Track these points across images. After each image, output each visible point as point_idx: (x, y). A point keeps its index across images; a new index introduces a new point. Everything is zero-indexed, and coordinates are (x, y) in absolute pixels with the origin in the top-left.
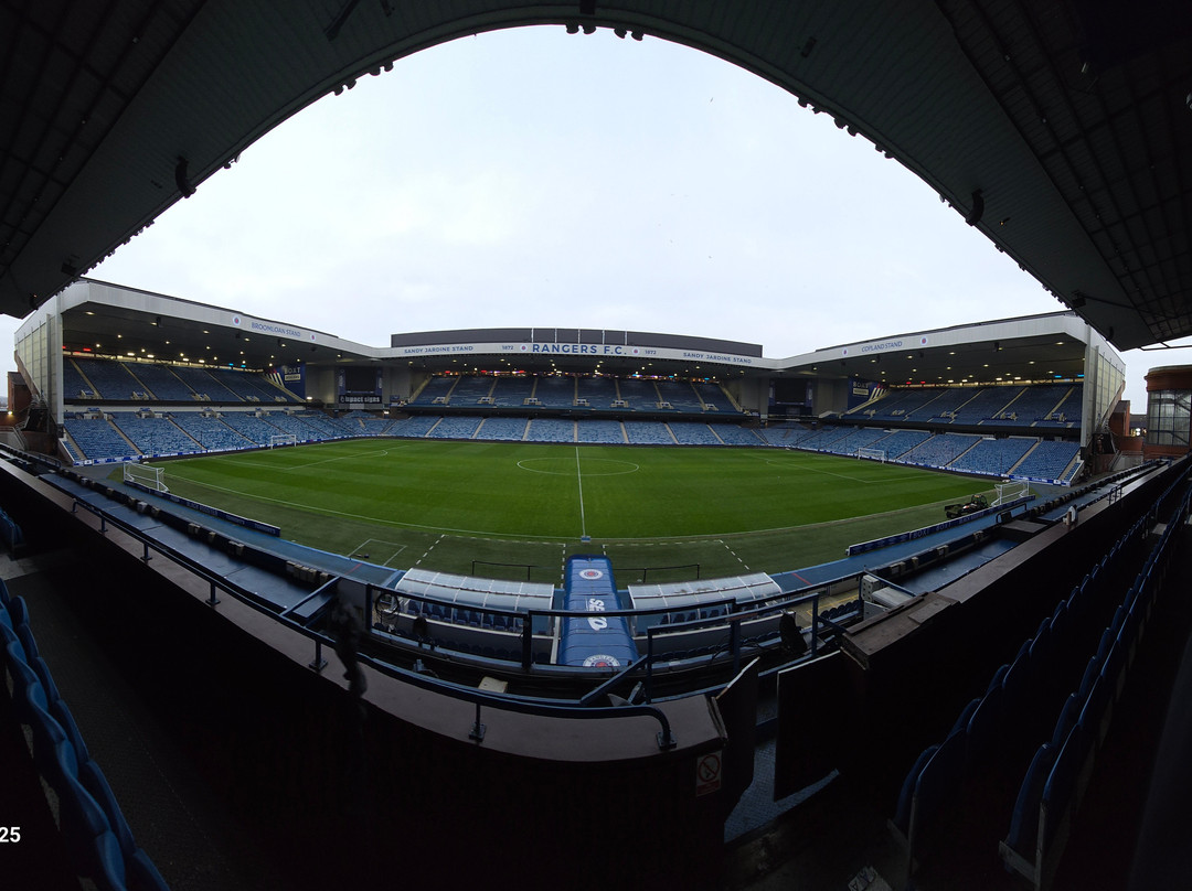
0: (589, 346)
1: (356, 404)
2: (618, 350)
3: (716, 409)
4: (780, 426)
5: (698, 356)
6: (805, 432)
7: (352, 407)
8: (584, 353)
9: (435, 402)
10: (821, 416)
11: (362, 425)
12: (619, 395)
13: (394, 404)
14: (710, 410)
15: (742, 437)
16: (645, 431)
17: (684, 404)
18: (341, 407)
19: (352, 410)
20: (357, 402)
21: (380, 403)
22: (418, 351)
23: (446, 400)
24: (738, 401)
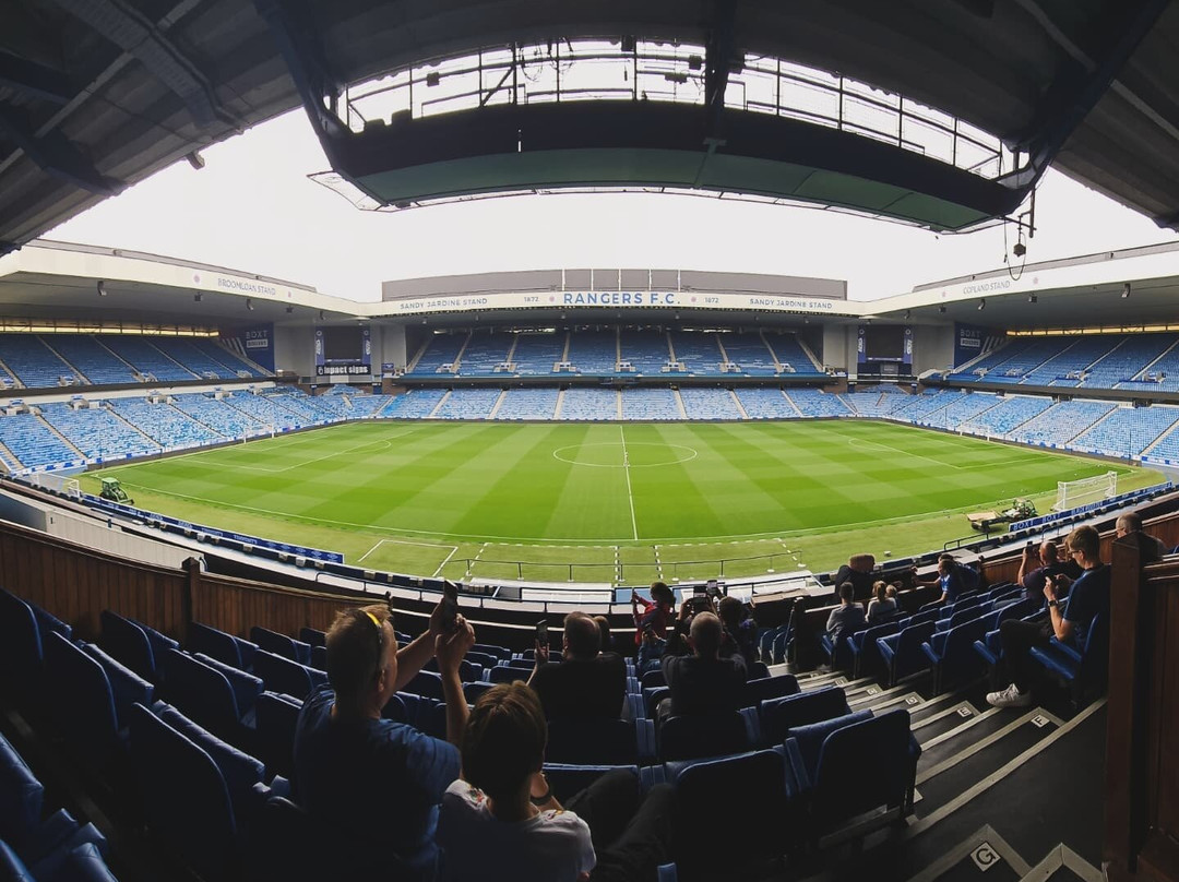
0: (633, 294)
1: (338, 376)
2: (670, 299)
3: (793, 370)
4: (874, 388)
5: (767, 302)
6: (903, 397)
7: (333, 380)
8: (627, 304)
9: (439, 371)
10: (923, 376)
11: (348, 403)
12: (672, 355)
13: (388, 376)
14: (785, 372)
15: (823, 404)
16: (706, 401)
17: (753, 366)
18: (320, 381)
19: (333, 385)
20: (339, 374)
21: (369, 373)
22: (418, 305)
23: (454, 368)
24: (820, 358)
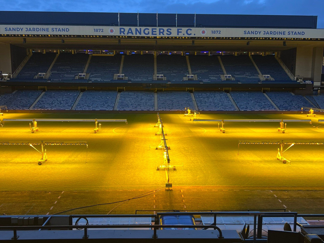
0: (165, 29)
2: (189, 32)
3: (272, 79)
5: (256, 33)
8: (161, 35)
9: (36, 77)
12: (190, 70)
14: (267, 80)
16: (211, 100)
17: (244, 76)
22: (19, 30)
23: (46, 76)
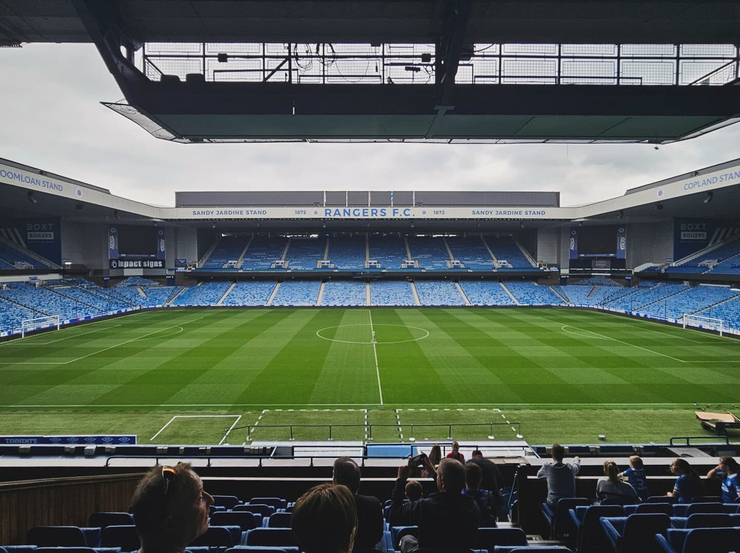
0: (379, 209)
1: (132, 269)
2: (407, 212)
3: (510, 266)
4: (586, 281)
5: (486, 212)
6: (618, 288)
7: (127, 273)
8: (374, 217)
9: (225, 266)
10: (638, 269)
11: (142, 294)
12: (409, 255)
13: (181, 269)
14: (503, 267)
15: (539, 296)
16: (435, 291)
17: (475, 262)
18: (113, 273)
19: (127, 277)
20: (134, 268)
21: (163, 267)
22: (208, 213)
23: (237, 265)
24: (534, 256)
